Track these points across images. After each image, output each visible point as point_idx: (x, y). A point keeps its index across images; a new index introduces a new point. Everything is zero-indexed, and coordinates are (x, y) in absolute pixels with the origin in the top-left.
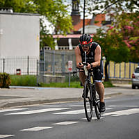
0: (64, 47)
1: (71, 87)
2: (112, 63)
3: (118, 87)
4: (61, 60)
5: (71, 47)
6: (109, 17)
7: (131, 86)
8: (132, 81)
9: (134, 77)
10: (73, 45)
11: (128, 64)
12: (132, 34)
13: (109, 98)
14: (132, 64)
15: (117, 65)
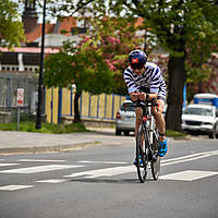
0: (11, 67)
1: (21, 130)
2: (85, 95)
3: (94, 132)
4: (5, 87)
5: (21, 68)
6: (82, 22)
7: (114, 130)
8: (116, 124)
9: (119, 118)
10: (25, 64)
11: (110, 97)
12: (118, 50)
13: (79, 148)
14: (117, 97)
15: (95, 97)
